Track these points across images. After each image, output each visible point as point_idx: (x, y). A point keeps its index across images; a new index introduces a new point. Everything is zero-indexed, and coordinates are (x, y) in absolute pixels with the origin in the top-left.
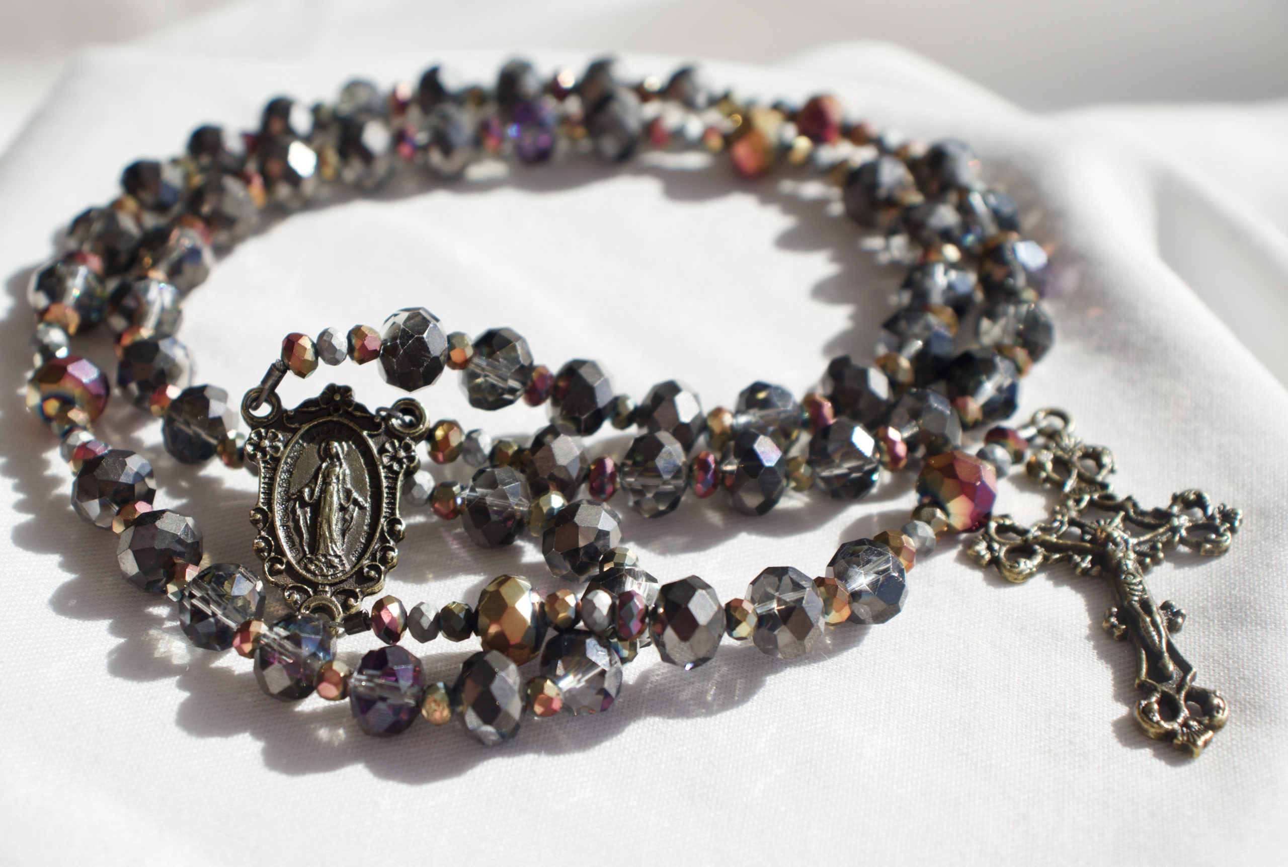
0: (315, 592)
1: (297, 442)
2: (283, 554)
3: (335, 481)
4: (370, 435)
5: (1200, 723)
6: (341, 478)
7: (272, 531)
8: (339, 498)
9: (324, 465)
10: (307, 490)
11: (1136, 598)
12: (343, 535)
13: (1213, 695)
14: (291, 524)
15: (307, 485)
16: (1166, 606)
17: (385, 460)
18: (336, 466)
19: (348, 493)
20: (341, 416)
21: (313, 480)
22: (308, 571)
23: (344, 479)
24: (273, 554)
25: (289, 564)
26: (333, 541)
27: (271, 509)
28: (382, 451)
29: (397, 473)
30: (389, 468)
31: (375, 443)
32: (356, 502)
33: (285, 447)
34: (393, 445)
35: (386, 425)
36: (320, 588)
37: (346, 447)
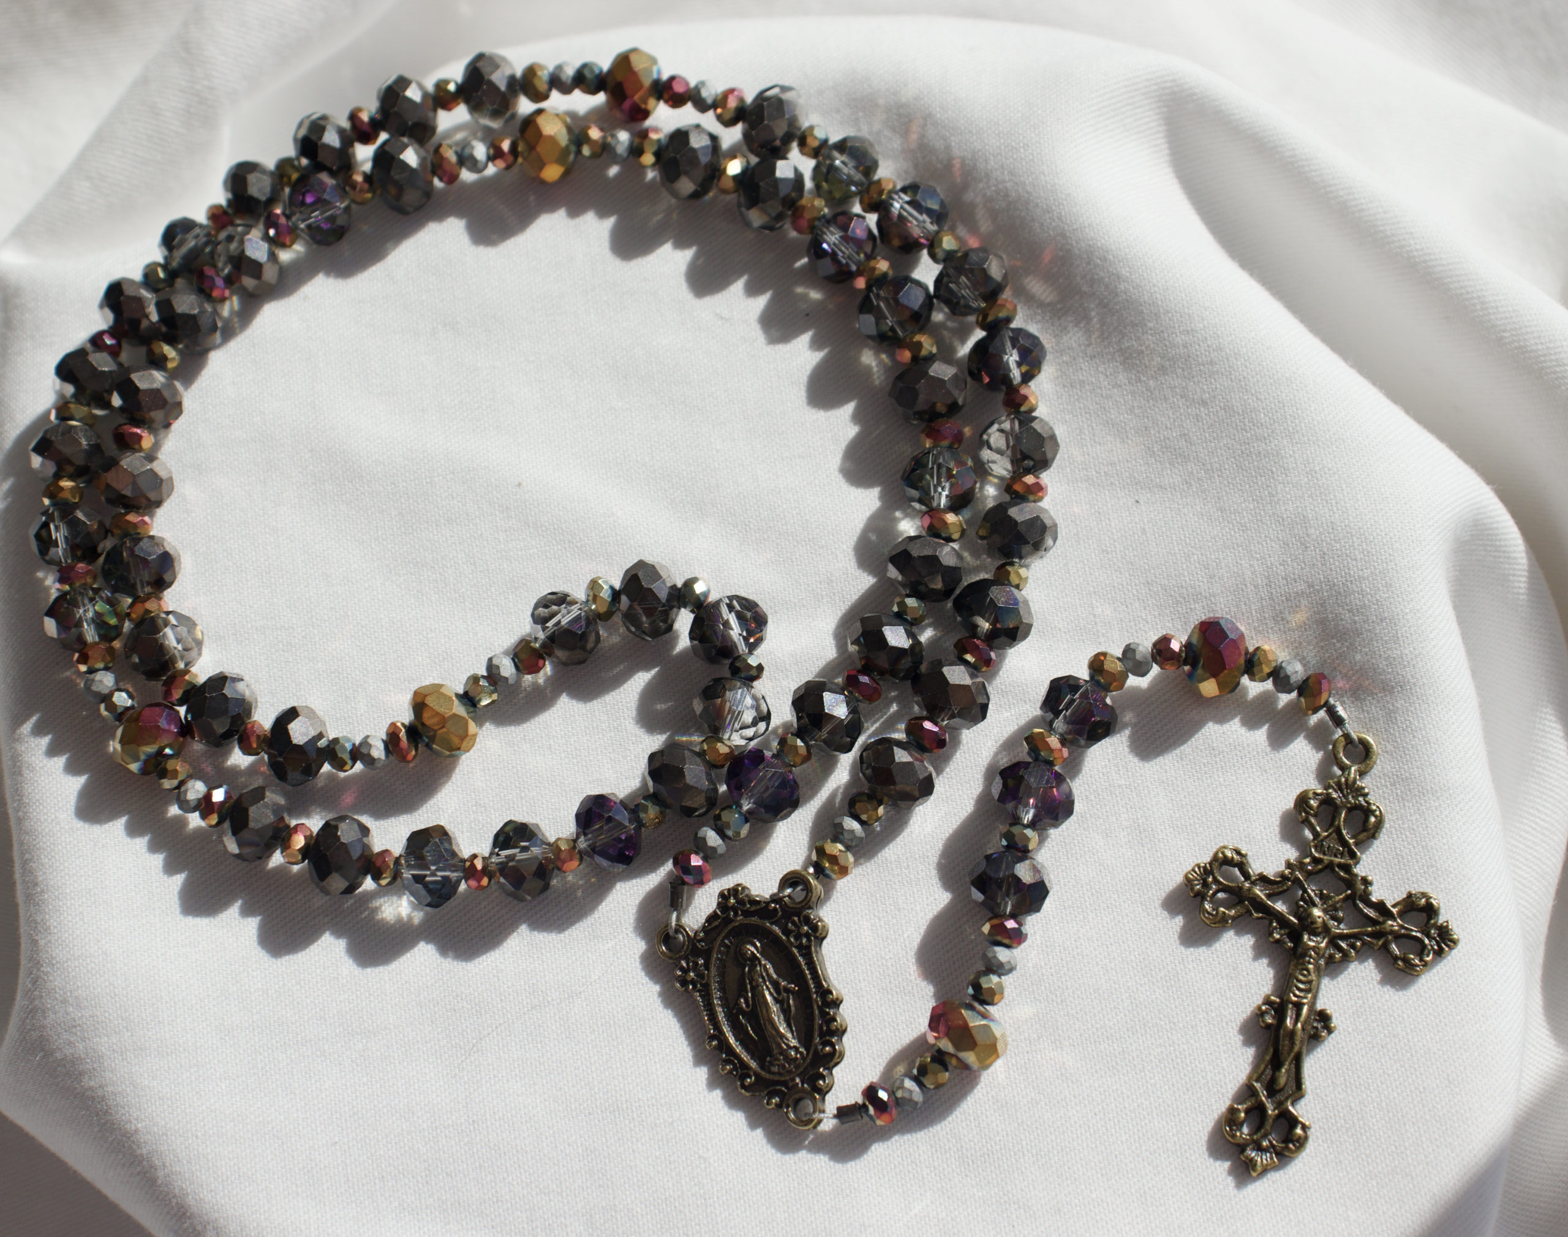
0: (787, 1088)
1: (717, 960)
2: (748, 1068)
3: (761, 980)
4: (772, 924)
6: (764, 974)
7: (730, 1052)
8: (771, 994)
9: (747, 970)
10: (742, 1000)
12: (789, 1026)
14: (741, 1035)
15: (740, 996)
17: (793, 941)
18: (756, 966)
19: (776, 984)
20: (744, 917)
21: (743, 988)
22: (774, 1073)
23: (768, 975)
24: (739, 1071)
25: (756, 1074)
26: (782, 1036)
27: (721, 1032)
28: (787, 932)
29: (808, 947)
30: (800, 947)
31: (779, 928)
32: (787, 990)
33: (708, 969)
34: (794, 923)
35: (780, 907)
36: (791, 1084)
37: (758, 945)
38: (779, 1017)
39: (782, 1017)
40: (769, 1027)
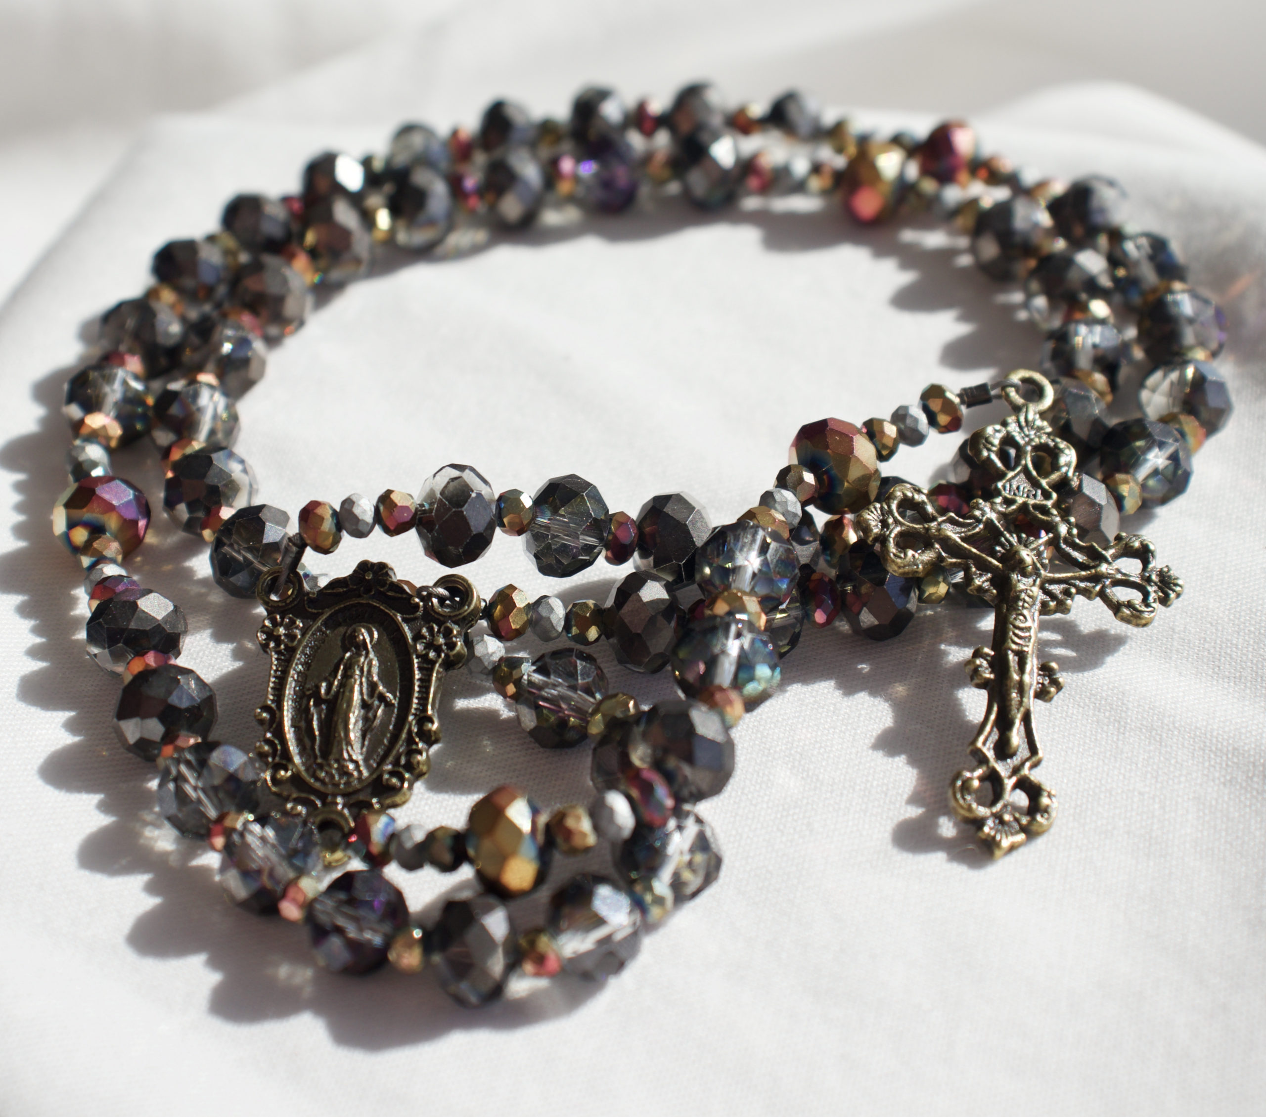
0: (324, 803)
1: (318, 629)
3: (358, 672)
4: (404, 619)
6: (365, 669)
8: (361, 693)
9: (348, 655)
10: (324, 684)
12: (364, 737)
15: (324, 679)
17: (419, 647)
18: (361, 655)
19: (373, 686)
20: (373, 597)
21: (333, 673)
23: (369, 671)
25: (295, 771)
26: (349, 743)
27: (280, 707)
28: (418, 637)
29: (433, 663)
30: (424, 658)
31: (410, 629)
32: (382, 698)
33: (303, 635)
34: (431, 630)
35: (424, 606)
36: (330, 799)
37: (376, 635)
38: (356, 721)
39: (360, 724)
40: (341, 727)
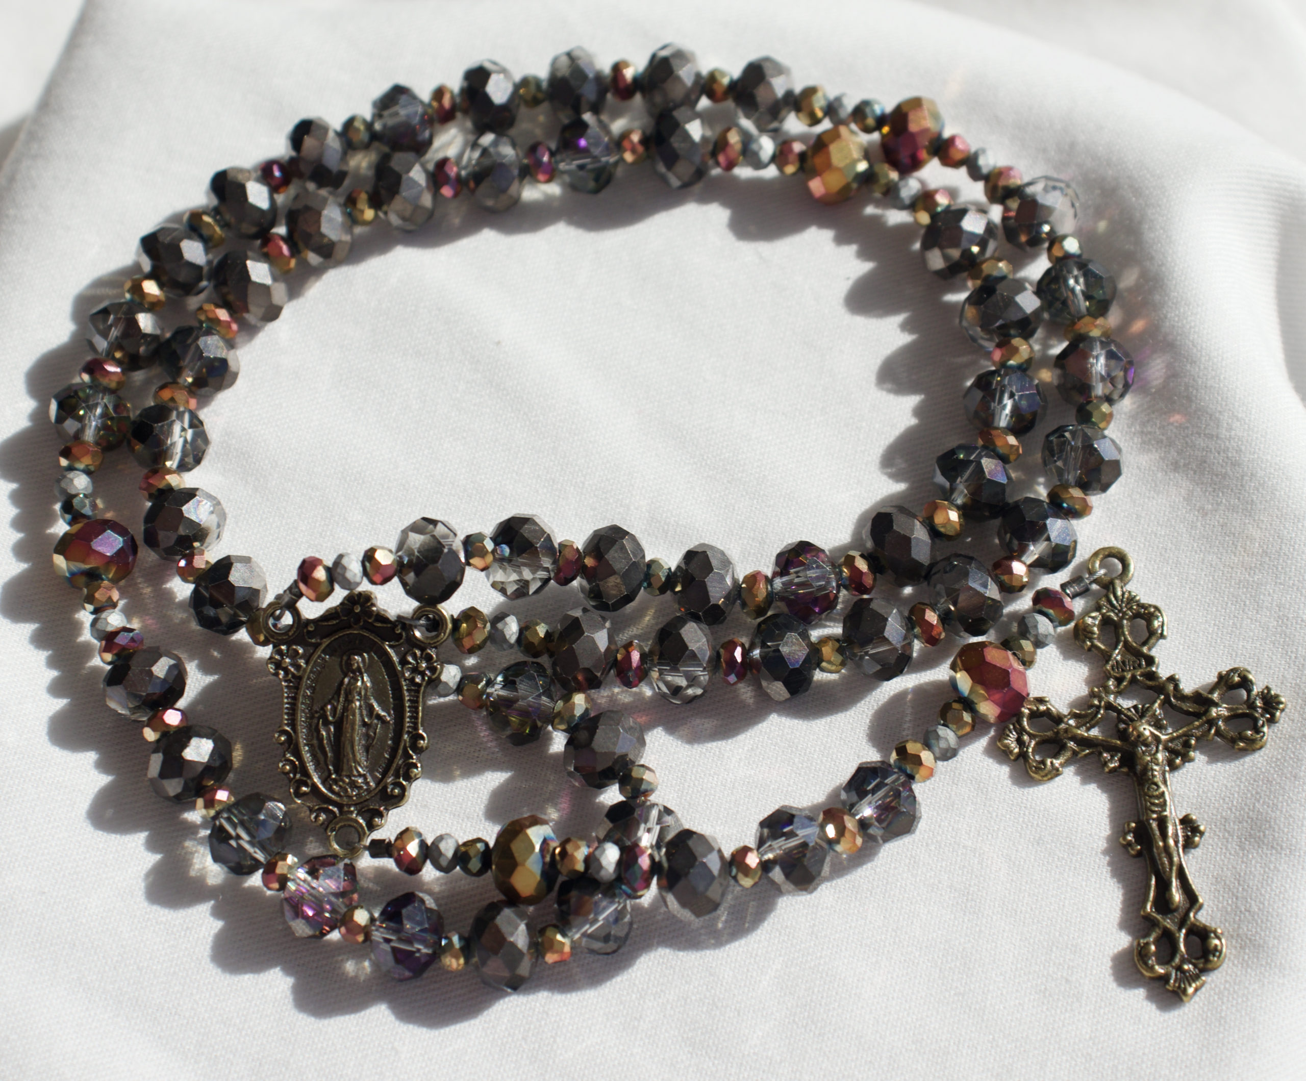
0: (341, 813)
1: (319, 657)
2: (309, 776)
3: (357, 697)
4: (390, 646)
5: (1195, 966)
6: (363, 693)
7: (297, 754)
8: (361, 715)
9: (346, 680)
10: (329, 708)
11: (1155, 816)
12: (367, 752)
13: (1212, 935)
14: (315, 742)
15: (329, 702)
16: (1186, 821)
17: (407, 673)
18: (358, 681)
19: (370, 709)
20: (363, 628)
21: (336, 697)
23: (366, 695)
24: (298, 776)
25: (314, 787)
26: (356, 761)
27: (294, 728)
28: (404, 662)
29: (419, 685)
30: (411, 682)
31: (397, 654)
32: (379, 718)
33: (307, 663)
34: (414, 656)
35: (406, 634)
36: (345, 808)
37: (367, 660)
38: (360, 740)
39: (363, 742)
